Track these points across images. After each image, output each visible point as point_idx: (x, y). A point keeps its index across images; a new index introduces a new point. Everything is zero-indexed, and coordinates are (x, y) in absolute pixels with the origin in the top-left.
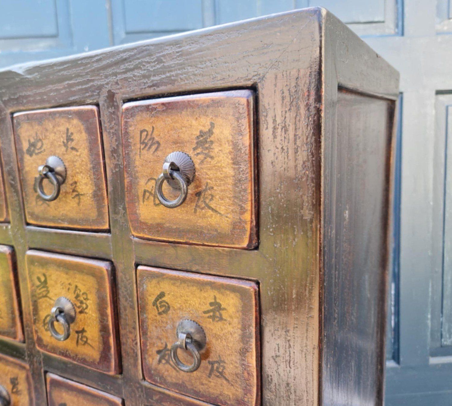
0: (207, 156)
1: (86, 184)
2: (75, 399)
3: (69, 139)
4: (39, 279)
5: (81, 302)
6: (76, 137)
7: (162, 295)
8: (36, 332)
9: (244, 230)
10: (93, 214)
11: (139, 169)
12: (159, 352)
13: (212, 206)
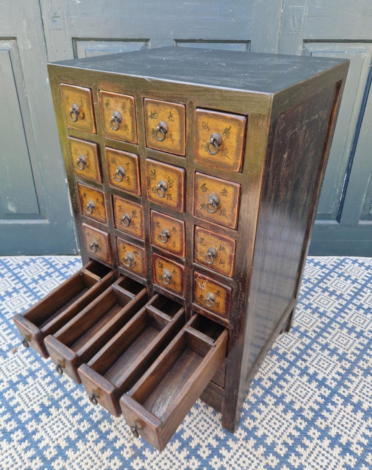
0: (227, 137)
1: (177, 136)
2: (164, 221)
3: (171, 116)
4: (152, 171)
5: (171, 183)
6: (174, 116)
7: (205, 184)
8: (148, 193)
9: (237, 166)
10: (179, 148)
11: (201, 136)
12: (201, 205)
13: (228, 155)
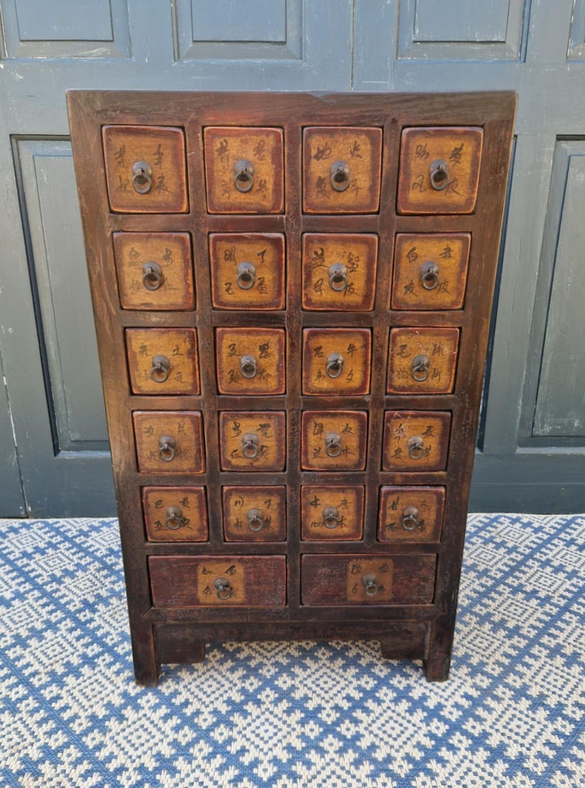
0: (457, 162)
1: (365, 181)
3: (356, 148)
6: (362, 147)
10: (367, 201)
11: (413, 169)
13: (456, 190)
